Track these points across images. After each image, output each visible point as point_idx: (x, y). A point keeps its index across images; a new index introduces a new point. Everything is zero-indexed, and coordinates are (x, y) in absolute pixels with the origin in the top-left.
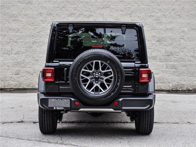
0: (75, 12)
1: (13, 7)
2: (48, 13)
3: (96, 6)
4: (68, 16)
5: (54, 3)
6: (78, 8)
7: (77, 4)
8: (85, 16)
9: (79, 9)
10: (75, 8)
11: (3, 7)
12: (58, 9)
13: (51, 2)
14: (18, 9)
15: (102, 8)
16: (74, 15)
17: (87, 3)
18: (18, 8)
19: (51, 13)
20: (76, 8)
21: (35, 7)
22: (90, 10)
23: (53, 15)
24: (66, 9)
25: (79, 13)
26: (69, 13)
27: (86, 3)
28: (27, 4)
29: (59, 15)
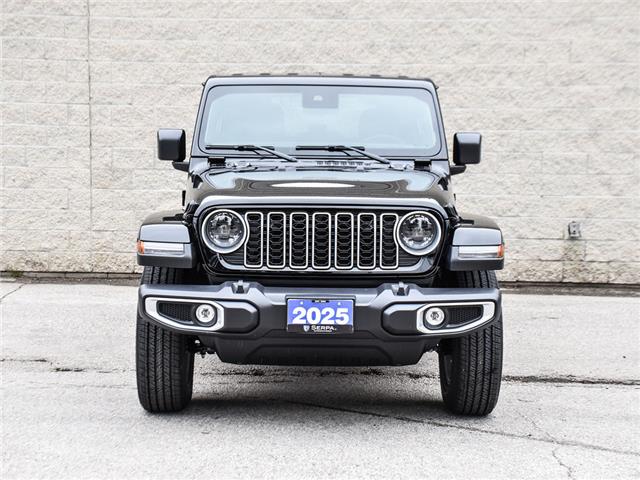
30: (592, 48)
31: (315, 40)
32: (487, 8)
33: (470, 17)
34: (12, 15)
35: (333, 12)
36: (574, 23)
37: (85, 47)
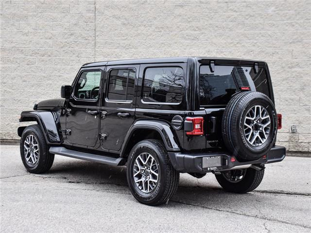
0: (254, 48)
1: (176, 44)
2: (218, 51)
3: (283, 40)
4: (244, 54)
5: (227, 38)
6: (258, 43)
7: (258, 38)
8: (267, 53)
9: (260, 45)
10: (253, 44)
11: (163, 45)
12: (232, 45)
13: (223, 37)
14: (181, 47)
15: (291, 43)
16: (252, 53)
17: (271, 36)
18: (181, 45)
19: (222, 50)
20: (256, 43)
21: (202, 44)
22: (274, 46)
23: (225, 53)
24: (242, 44)
25: (260, 50)
26: (246, 50)
27: (269, 37)
28: (193, 40)
29: (232, 52)
30: (301, 53)
31: (185, 49)
32: (257, 36)
33: (249, 40)
34: (66, 40)
35: (193, 38)
36: (294, 42)
37: (94, 52)
